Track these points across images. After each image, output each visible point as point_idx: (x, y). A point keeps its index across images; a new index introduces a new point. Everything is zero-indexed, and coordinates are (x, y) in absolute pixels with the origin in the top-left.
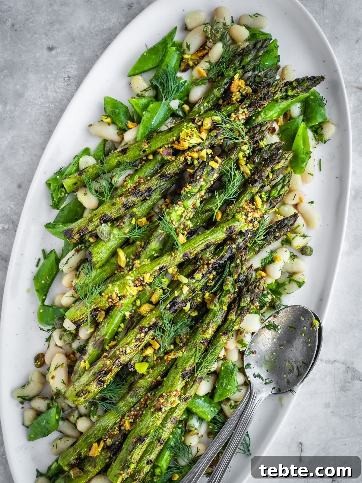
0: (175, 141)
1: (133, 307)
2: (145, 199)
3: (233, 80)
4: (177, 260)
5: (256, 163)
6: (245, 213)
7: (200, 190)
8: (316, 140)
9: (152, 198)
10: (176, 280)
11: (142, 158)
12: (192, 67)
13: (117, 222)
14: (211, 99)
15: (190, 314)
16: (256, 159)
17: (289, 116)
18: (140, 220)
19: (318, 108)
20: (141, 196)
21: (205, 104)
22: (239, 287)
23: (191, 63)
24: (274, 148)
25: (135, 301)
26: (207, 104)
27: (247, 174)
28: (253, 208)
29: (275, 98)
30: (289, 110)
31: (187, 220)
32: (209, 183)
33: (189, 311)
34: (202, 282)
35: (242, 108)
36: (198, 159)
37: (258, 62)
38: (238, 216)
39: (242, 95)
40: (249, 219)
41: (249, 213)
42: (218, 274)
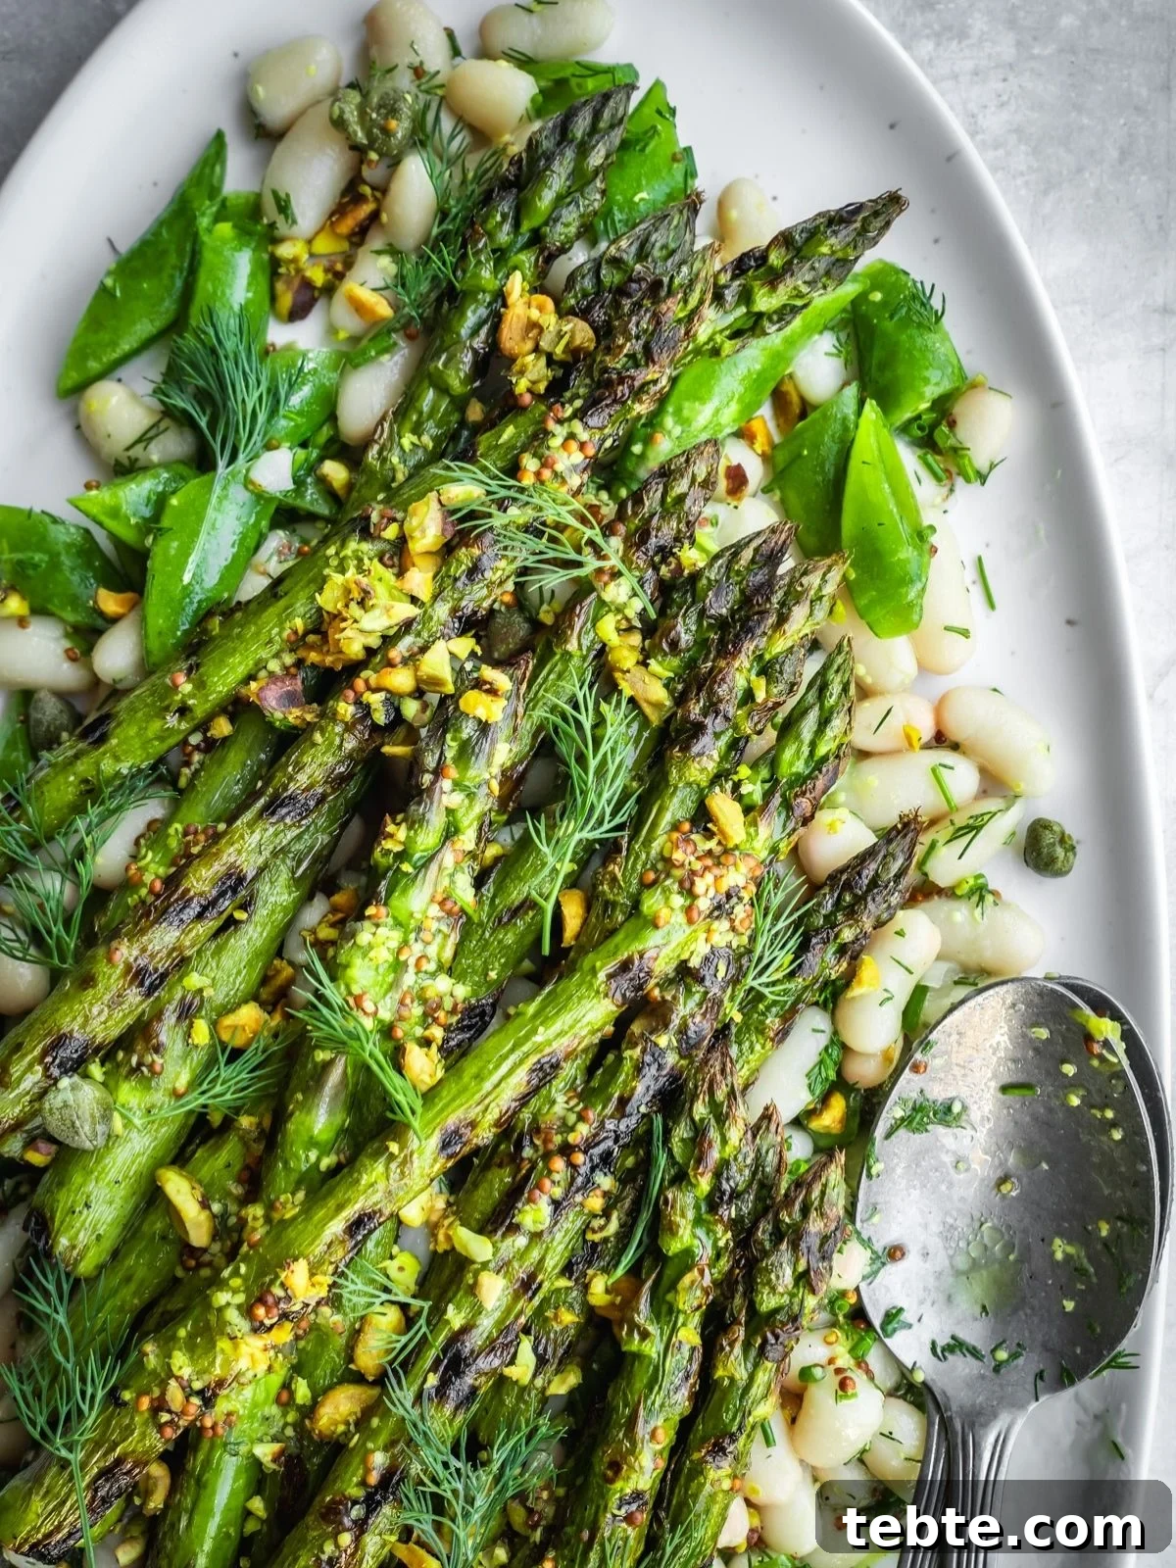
0: (307, 633)
1: (284, 1415)
2: (230, 924)
3: (505, 305)
4: (417, 1172)
5: (683, 644)
6: (681, 883)
7: (450, 833)
8: (938, 479)
9: (262, 912)
10: (446, 1252)
11: (185, 742)
12: (329, 290)
13: (129, 1051)
14: (425, 409)
15: (544, 1389)
16: (680, 628)
17: (795, 399)
18: (229, 1020)
19: (911, 337)
20: (200, 916)
21: (407, 440)
22: (734, 1224)
23: (318, 276)
24: (753, 561)
25: (287, 1386)
26: (415, 439)
27: (658, 706)
28: (710, 853)
29: (702, 337)
30: (791, 376)
31: (433, 975)
32: (484, 790)
33: (534, 1376)
34: (559, 1236)
35: (560, 422)
36: (418, 693)
37: (594, 200)
38: (652, 903)
39: (551, 361)
40: (704, 904)
41: (697, 880)
42: (625, 1179)
